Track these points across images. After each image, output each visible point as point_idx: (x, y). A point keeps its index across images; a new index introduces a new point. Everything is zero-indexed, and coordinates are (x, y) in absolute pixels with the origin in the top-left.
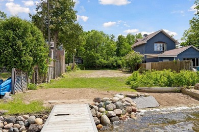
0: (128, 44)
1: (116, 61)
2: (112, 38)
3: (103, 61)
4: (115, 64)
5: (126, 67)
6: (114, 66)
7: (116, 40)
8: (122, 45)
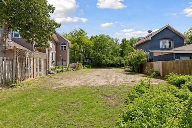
0: (130, 46)
1: (120, 61)
2: (117, 41)
3: (108, 60)
4: (119, 63)
5: (129, 66)
6: (118, 65)
7: (120, 42)
8: (125, 46)
